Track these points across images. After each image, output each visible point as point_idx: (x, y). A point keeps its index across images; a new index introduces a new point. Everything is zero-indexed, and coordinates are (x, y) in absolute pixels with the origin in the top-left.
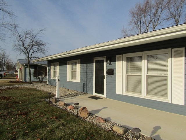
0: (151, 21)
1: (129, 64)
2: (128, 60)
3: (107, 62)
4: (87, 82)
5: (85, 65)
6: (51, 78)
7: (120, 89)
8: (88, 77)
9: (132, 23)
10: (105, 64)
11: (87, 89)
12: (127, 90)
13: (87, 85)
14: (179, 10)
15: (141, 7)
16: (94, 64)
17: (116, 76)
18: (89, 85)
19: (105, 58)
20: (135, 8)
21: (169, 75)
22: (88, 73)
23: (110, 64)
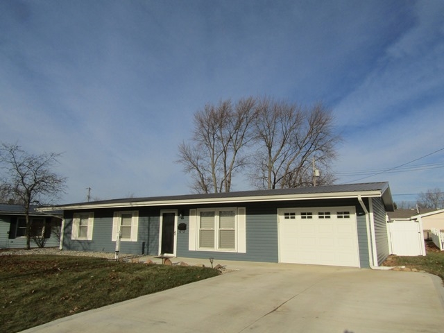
0: (231, 138)
1: (203, 218)
2: (202, 215)
3: (178, 215)
4: (148, 240)
5: (146, 218)
6: (73, 238)
7: (194, 245)
8: (151, 234)
9: (198, 137)
10: (176, 218)
11: (148, 250)
12: (201, 245)
13: (148, 245)
14: (272, 127)
15: (215, 111)
16: (161, 218)
17: (188, 231)
18: (152, 244)
19: (176, 211)
20: (204, 111)
21: (236, 229)
22: (151, 229)
23: (182, 218)
